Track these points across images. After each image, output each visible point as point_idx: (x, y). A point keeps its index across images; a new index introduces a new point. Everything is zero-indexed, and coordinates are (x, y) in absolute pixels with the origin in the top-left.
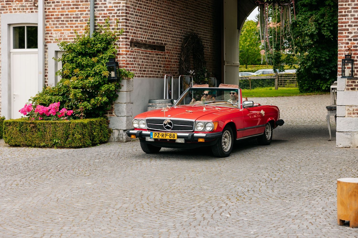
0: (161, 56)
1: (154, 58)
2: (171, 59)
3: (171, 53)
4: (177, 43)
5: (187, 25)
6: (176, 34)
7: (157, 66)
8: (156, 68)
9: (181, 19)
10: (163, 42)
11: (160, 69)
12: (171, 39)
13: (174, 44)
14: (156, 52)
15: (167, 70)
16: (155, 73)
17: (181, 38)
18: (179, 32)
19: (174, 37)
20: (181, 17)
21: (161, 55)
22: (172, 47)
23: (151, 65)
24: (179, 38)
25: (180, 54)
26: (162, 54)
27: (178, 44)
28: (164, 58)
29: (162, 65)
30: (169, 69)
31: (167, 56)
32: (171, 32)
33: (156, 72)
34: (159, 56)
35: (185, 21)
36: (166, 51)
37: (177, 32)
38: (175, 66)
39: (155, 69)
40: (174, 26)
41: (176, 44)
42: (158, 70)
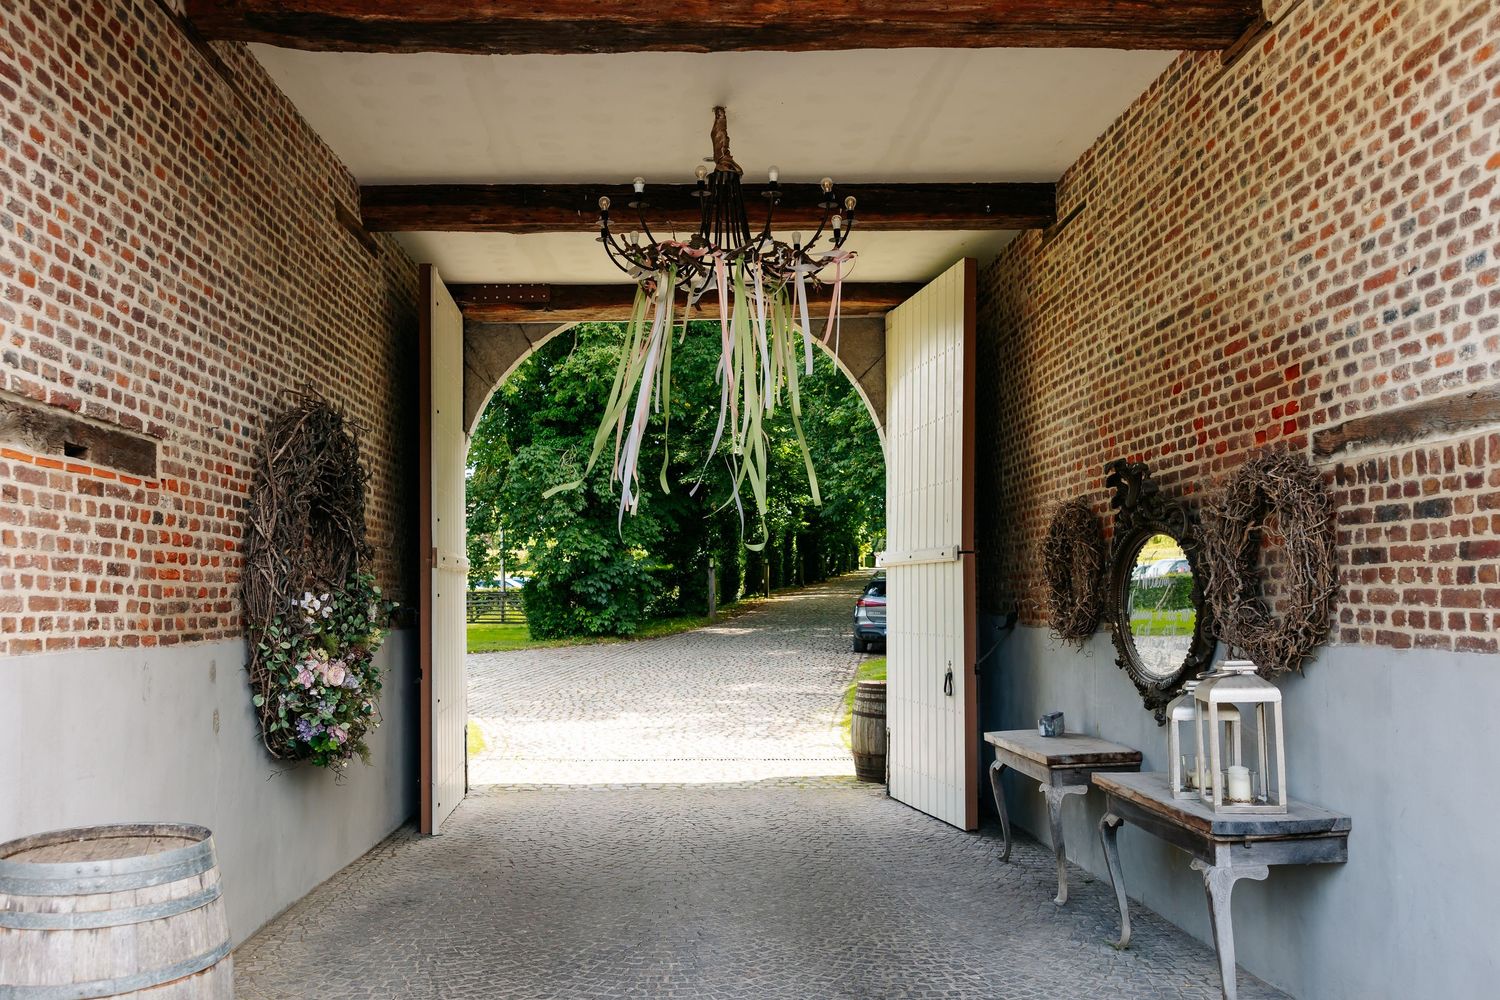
0: (127, 505)
1: (67, 513)
2: (195, 526)
3: (197, 492)
4: (230, 441)
5: (284, 359)
6: (226, 392)
7: (93, 567)
8: (84, 577)
9: (254, 315)
10: (137, 413)
11: (118, 588)
12: (196, 411)
13: (213, 441)
14: (86, 470)
15: (169, 592)
16: (74, 616)
17: (252, 419)
18: (242, 385)
19: (213, 403)
20: (251, 305)
21: (123, 494)
22: (204, 456)
23: (39, 562)
24: (242, 415)
25: (247, 504)
26: (132, 489)
27: (233, 449)
28: (146, 516)
29: (135, 564)
30: (181, 584)
31: (167, 510)
32: (195, 369)
33: (82, 606)
34: (113, 502)
35: (272, 332)
36: (160, 474)
37: (233, 379)
38: (217, 572)
39: (75, 586)
40: (214, 339)
41: (222, 445)
42: (98, 595)
